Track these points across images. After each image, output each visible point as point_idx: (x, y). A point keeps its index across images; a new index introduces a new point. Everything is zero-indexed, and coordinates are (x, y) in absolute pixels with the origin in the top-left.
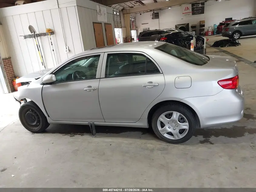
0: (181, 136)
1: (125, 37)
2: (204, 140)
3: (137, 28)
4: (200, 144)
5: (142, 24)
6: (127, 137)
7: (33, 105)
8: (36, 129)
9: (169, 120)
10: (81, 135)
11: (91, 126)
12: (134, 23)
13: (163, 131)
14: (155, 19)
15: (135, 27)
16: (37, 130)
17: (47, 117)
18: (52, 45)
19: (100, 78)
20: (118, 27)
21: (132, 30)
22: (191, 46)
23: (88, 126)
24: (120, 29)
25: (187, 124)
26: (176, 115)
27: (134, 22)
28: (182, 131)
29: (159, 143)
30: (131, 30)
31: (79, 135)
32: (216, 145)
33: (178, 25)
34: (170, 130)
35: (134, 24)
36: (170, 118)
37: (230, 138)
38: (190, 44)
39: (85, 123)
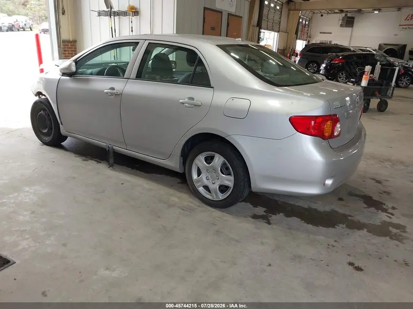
0: (221, 197)
1: (282, 48)
2: (263, 215)
3: (310, 37)
4: (250, 219)
5: (320, 33)
6: (156, 181)
7: (47, 103)
8: (47, 139)
9: (207, 165)
10: (98, 161)
11: (109, 150)
12: (306, 29)
13: (198, 181)
14: (346, 27)
15: (306, 36)
16: (47, 141)
17: (61, 125)
18: (132, 31)
19: (129, 79)
20: (273, 30)
21: (299, 39)
22: (364, 76)
23: (106, 149)
24: (276, 33)
25: (232, 178)
26: (218, 160)
27: (307, 26)
28: (223, 189)
29: (191, 200)
30: (297, 39)
31: (95, 161)
32: (274, 226)
33: (385, 44)
34: (206, 182)
35: (306, 31)
36: (209, 163)
37: (308, 224)
38: (363, 73)
39: (103, 144)
